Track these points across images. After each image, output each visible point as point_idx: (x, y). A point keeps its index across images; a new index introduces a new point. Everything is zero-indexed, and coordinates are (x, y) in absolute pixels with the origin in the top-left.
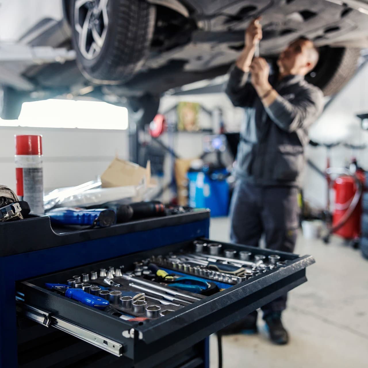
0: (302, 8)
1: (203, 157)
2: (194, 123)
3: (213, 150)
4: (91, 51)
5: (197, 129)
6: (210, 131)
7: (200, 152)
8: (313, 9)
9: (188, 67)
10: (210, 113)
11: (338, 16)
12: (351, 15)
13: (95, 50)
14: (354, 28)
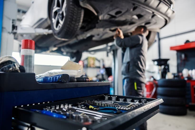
0: (138, 13)
1: (97, 76)
2: (93, 64)
3: (100, 74)
4: (58, 27)
5: (95, 67)
6: (99, 67)
7: (96, 74)
8: (142, 14)
9: (94, 39)
10: (99, 61)
11: (150, 17)
12: (155, 17)
13: (60, 26)
14: (155, 23)
